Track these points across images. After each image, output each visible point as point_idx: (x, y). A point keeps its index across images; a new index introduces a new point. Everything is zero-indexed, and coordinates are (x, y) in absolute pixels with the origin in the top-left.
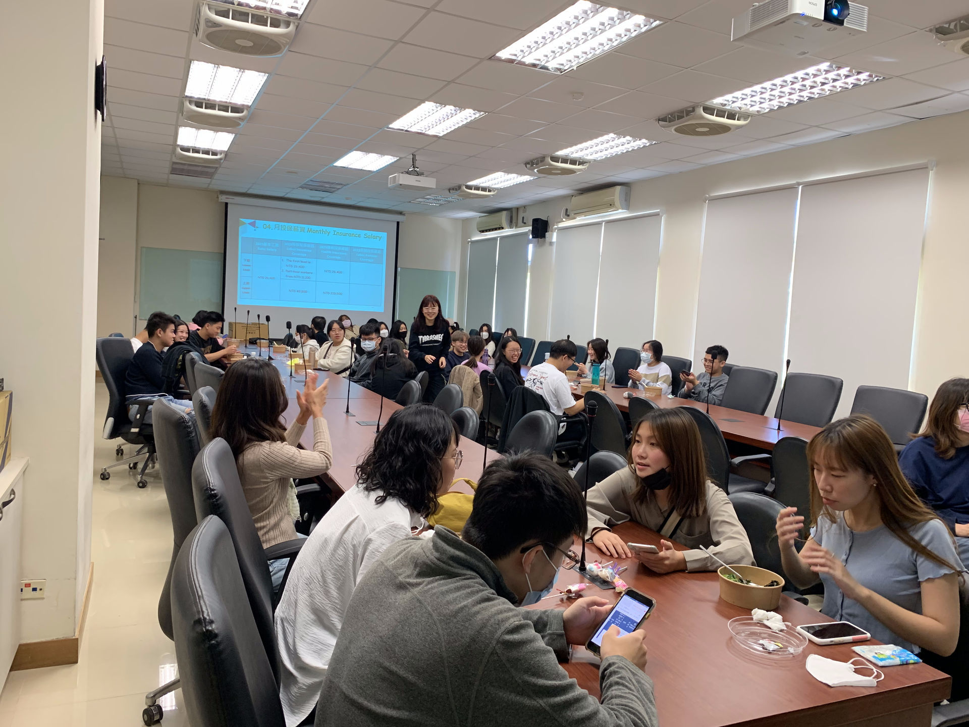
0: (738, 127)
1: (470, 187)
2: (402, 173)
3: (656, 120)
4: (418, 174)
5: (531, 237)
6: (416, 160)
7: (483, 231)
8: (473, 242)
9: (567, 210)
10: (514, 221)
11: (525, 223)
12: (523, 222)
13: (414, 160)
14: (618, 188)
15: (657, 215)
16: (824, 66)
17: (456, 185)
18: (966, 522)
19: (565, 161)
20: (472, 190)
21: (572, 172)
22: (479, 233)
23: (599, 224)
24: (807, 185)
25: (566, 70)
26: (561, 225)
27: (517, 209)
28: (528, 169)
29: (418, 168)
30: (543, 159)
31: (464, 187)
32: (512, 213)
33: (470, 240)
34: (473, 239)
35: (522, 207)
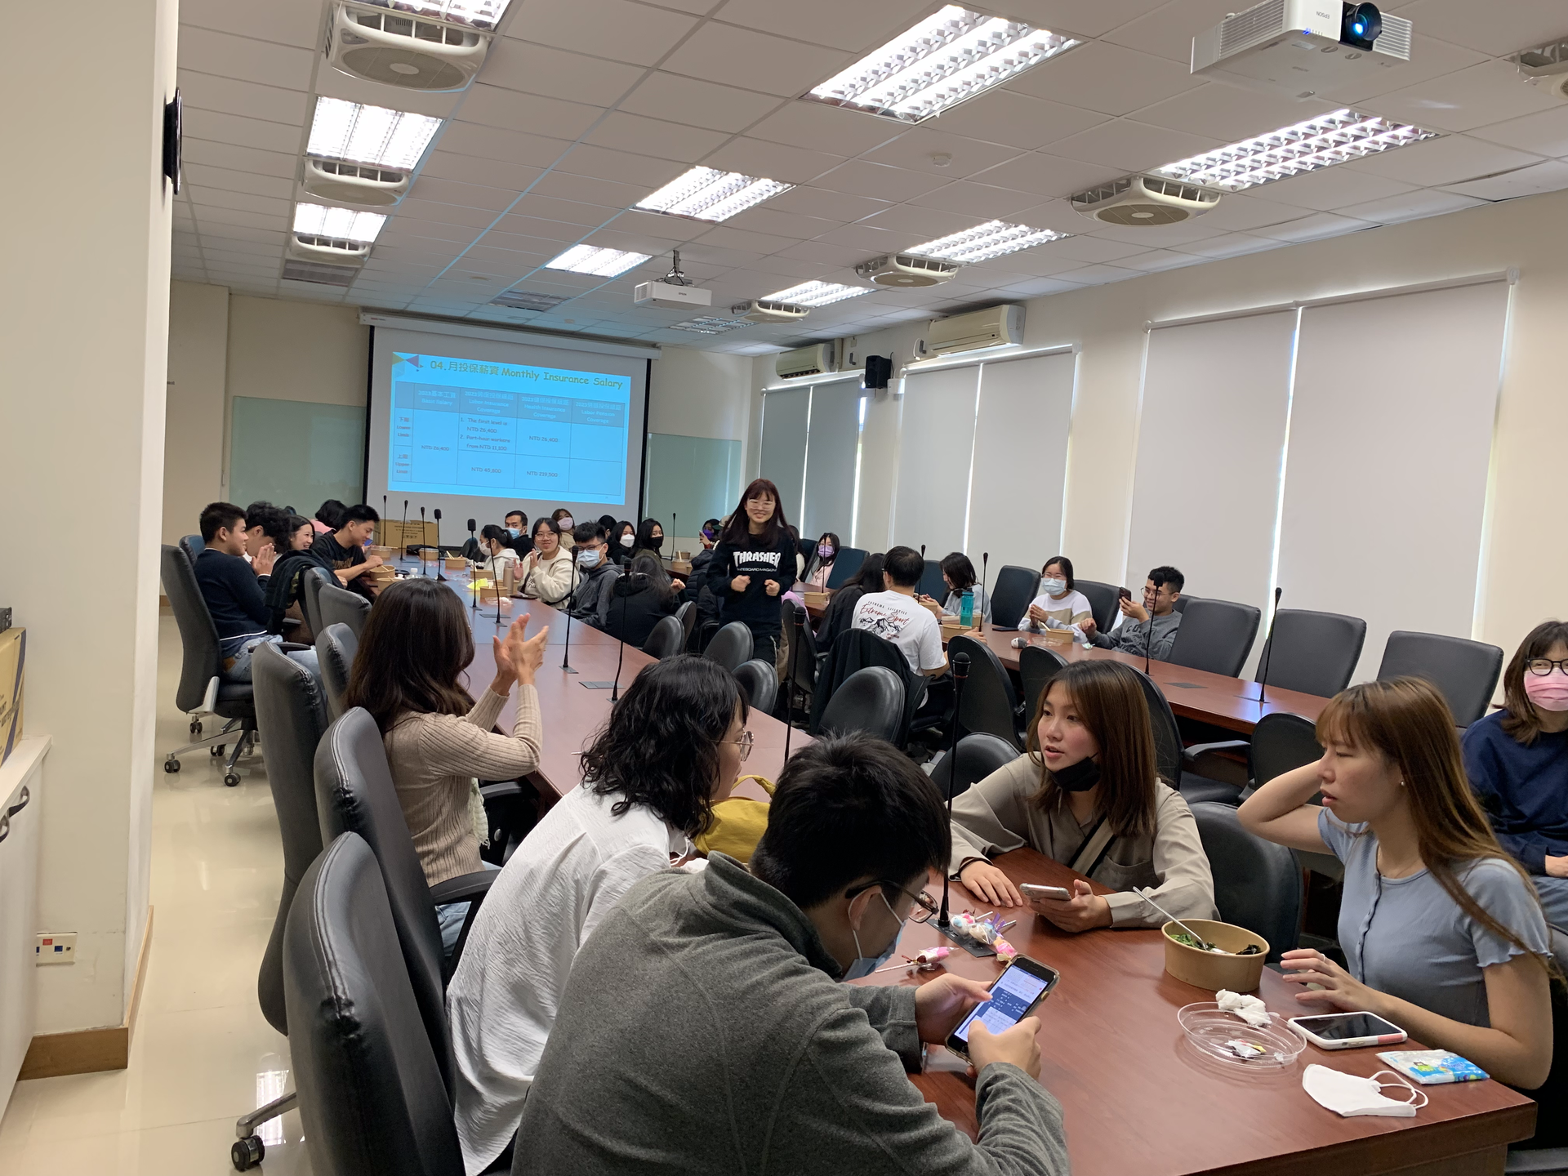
0: (1201, 212)
1: (766, 305)
2: (657, 281)
3: (1068, 199)
4: (683, 283)
5: (864, 385)
6: (680, 260)
7: (786, 376)
8: (770, 393)
9: (922, 343)
10: (837, 360)
11: (854, 364)
12: (851, 361)
13: (676, 260)
14: (1005, 308)
15: (1068, 352)
16: (1340, 115)
17: (744, 301)
18: (1565, 854)
19: (920, 263)
20: (769, 308)
21: (931, 281)
22: (781, 378)
23: (975, 365)
24: (1311, 306)
25: (923, 117)
26: (913, 367)
27: (842, 340)
28: (861, 276)
29: (682, 273)
30: (884, 260)
31: (757, 305)
32: (833, 346)
33: (764, 389)
34: (770, 389)
35: (849, 337)
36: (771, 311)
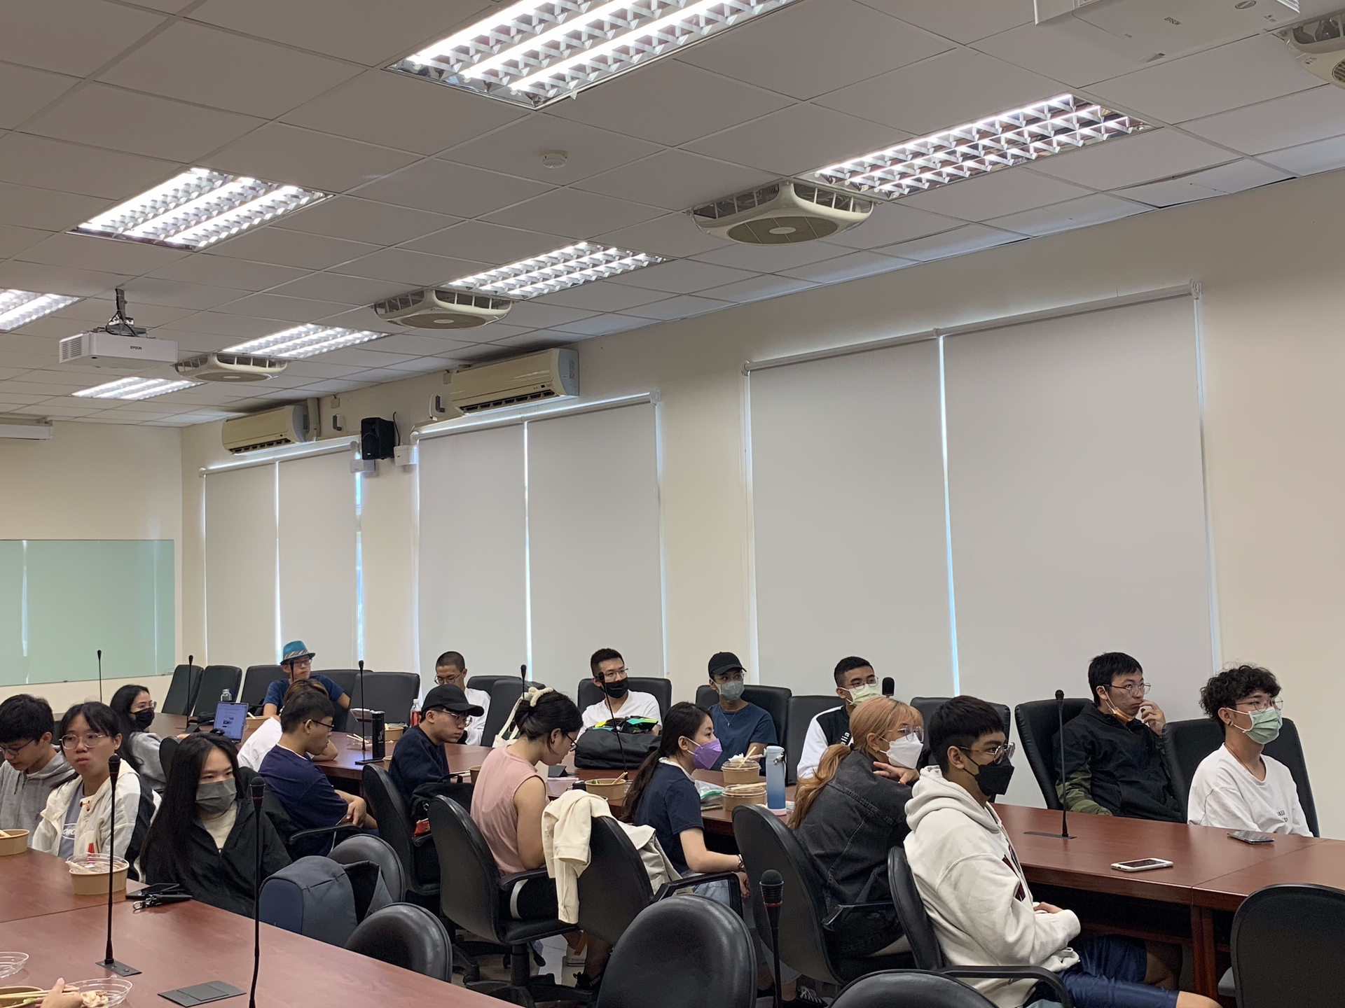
0: (851, 224)
1: (228, 359)
2: (95, 331)
3: (688, 212)
4: (134, 333)
5: (358, 456)
6: (126, 302)
7: (238, 450)
8: (211, 474)
9: (438, 399)
10: (312, 426)
11: (339, 429)
12: (335, 427)
13: (120, 302)
14: (555, 352)
15: (646, 402)
17: (194, 354)
19: (465, 298)
20: (233, 363)
21: (477, 320)
22: (231, 453)
23: (518, 424)
24: (954, 335)
25: (550, 99)
26: (427, 430)
27: (318, 400)
28: (381, 316)
29: (130, 319)
30: (419, 295)
31: (216, 359)
32: (306, 407)
33: (204, 469)
34: (212, 468)
35: (329, 396)
36: (236, 367)
